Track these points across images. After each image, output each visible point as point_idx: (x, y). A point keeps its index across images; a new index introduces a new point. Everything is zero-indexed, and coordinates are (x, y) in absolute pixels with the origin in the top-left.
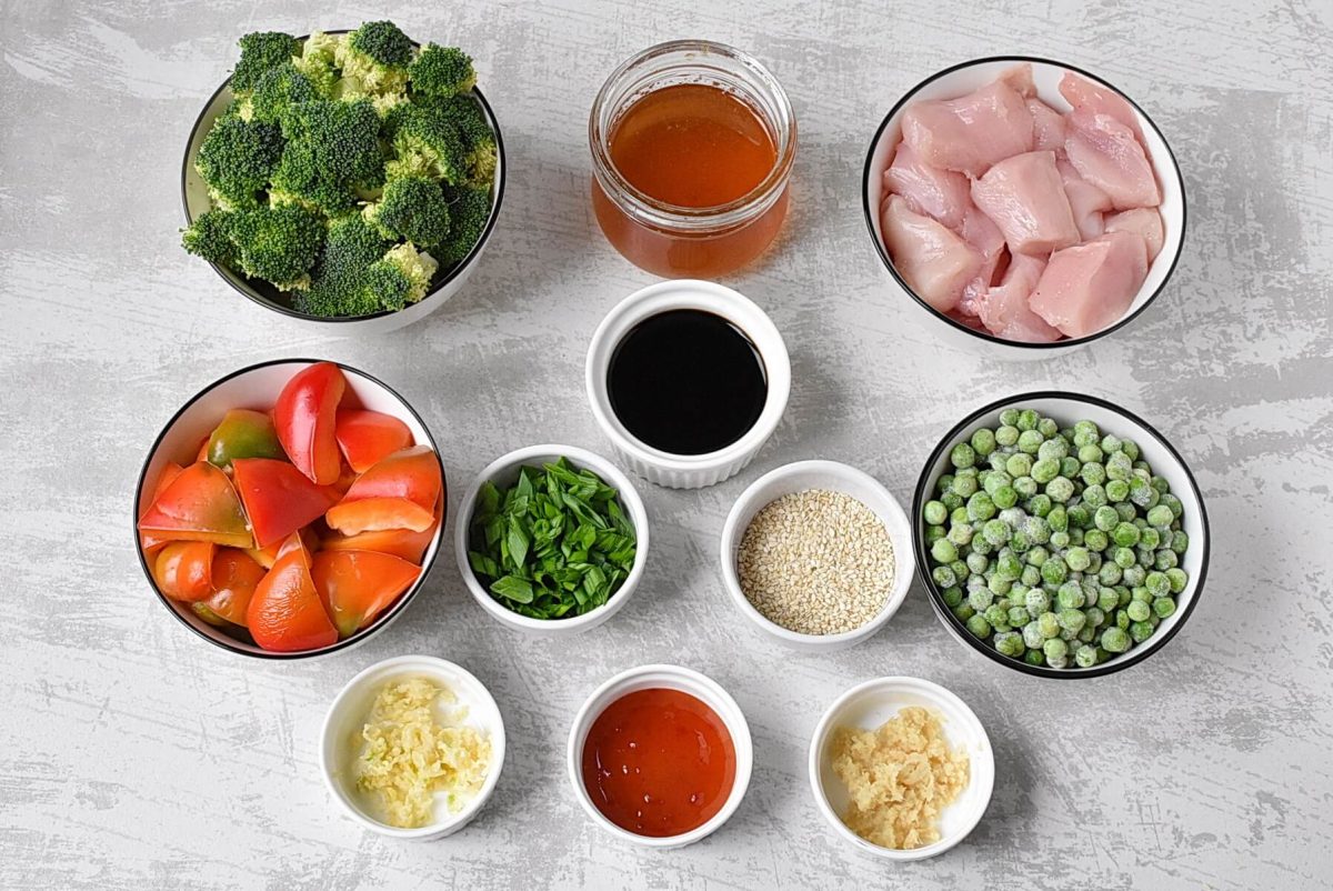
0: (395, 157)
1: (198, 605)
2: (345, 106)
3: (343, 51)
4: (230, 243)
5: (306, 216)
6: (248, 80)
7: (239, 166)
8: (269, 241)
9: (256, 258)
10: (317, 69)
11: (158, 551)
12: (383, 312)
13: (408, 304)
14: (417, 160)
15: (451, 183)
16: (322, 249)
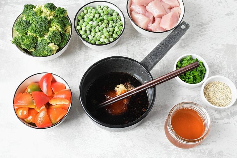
0: (50, 27)
1: (25, 119)
2: (41, 17)
3: (43, 8)
4: (20, 42)
5: (34, 37)
6: (25, 13)
7: (22, 28)
8: (27, 42)
9: (24, 45)
10: (37, 11)
11: (18, 109)
12: (48, 56)
13: (52, 54)
14: (55, 28)
15: (62, 32)
16: (37, 44)
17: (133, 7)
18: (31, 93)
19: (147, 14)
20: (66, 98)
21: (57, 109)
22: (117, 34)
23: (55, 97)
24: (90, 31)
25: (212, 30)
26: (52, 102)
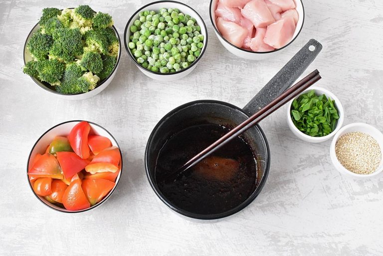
0: (86, 45)
1: (48, 198)
2: (71, 30)
3: (73, 14)
4: (36, 71)
5: (59, 63)
6: (44, 22)
7: (39, 47)
8: (47, 70)
9: (43, 75)
10: (64, 19)
11: (35, 181)
12: (82, 93)
13: (89, 90)
14: (93, 47)
15: (104, 54)
16: (64, 73)
17: (219, 10)
18: (55, 155)
19: (242, 22)
20: (112, 163)
21: (97, 179)
22: (194, 55)
23: (94, 160)
24: (151, 50)
25: (350, 46)
26: (90, 169)
